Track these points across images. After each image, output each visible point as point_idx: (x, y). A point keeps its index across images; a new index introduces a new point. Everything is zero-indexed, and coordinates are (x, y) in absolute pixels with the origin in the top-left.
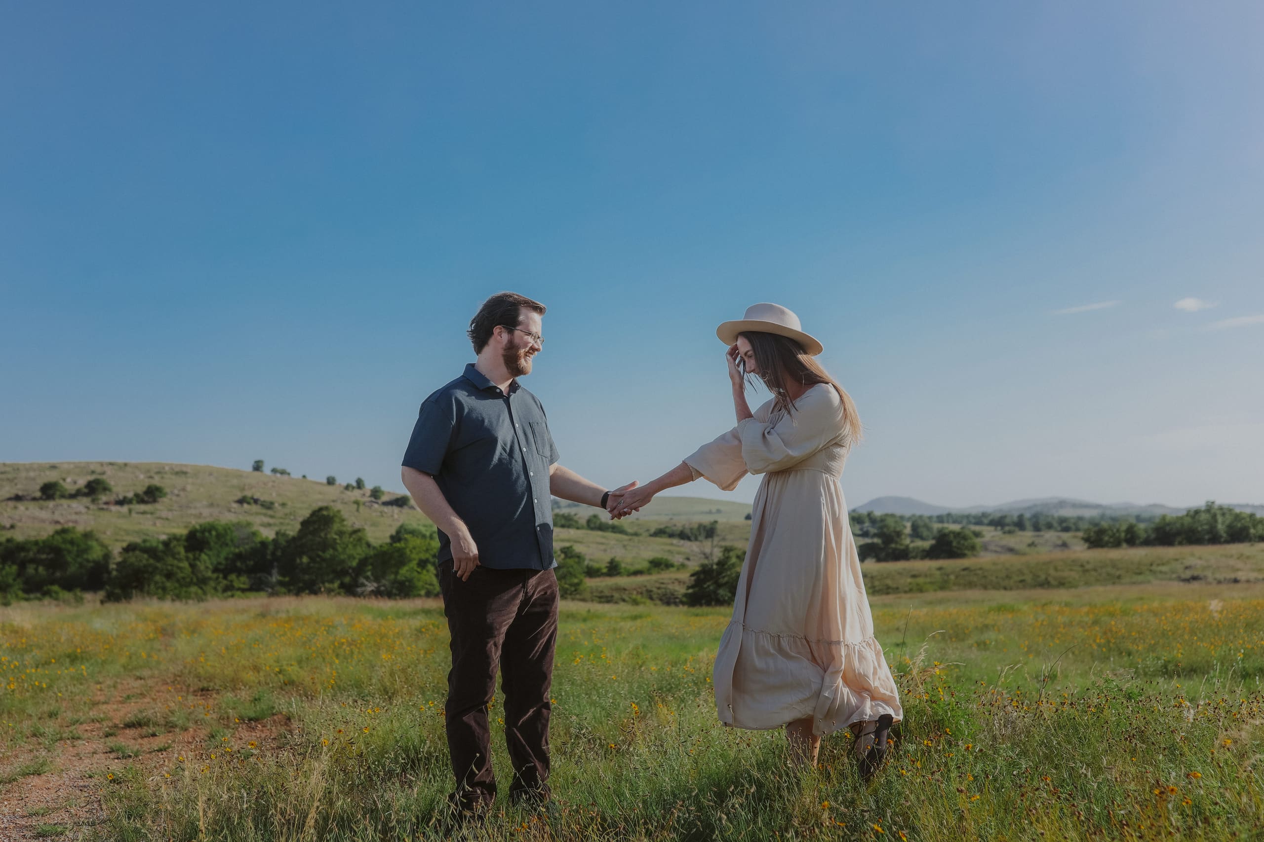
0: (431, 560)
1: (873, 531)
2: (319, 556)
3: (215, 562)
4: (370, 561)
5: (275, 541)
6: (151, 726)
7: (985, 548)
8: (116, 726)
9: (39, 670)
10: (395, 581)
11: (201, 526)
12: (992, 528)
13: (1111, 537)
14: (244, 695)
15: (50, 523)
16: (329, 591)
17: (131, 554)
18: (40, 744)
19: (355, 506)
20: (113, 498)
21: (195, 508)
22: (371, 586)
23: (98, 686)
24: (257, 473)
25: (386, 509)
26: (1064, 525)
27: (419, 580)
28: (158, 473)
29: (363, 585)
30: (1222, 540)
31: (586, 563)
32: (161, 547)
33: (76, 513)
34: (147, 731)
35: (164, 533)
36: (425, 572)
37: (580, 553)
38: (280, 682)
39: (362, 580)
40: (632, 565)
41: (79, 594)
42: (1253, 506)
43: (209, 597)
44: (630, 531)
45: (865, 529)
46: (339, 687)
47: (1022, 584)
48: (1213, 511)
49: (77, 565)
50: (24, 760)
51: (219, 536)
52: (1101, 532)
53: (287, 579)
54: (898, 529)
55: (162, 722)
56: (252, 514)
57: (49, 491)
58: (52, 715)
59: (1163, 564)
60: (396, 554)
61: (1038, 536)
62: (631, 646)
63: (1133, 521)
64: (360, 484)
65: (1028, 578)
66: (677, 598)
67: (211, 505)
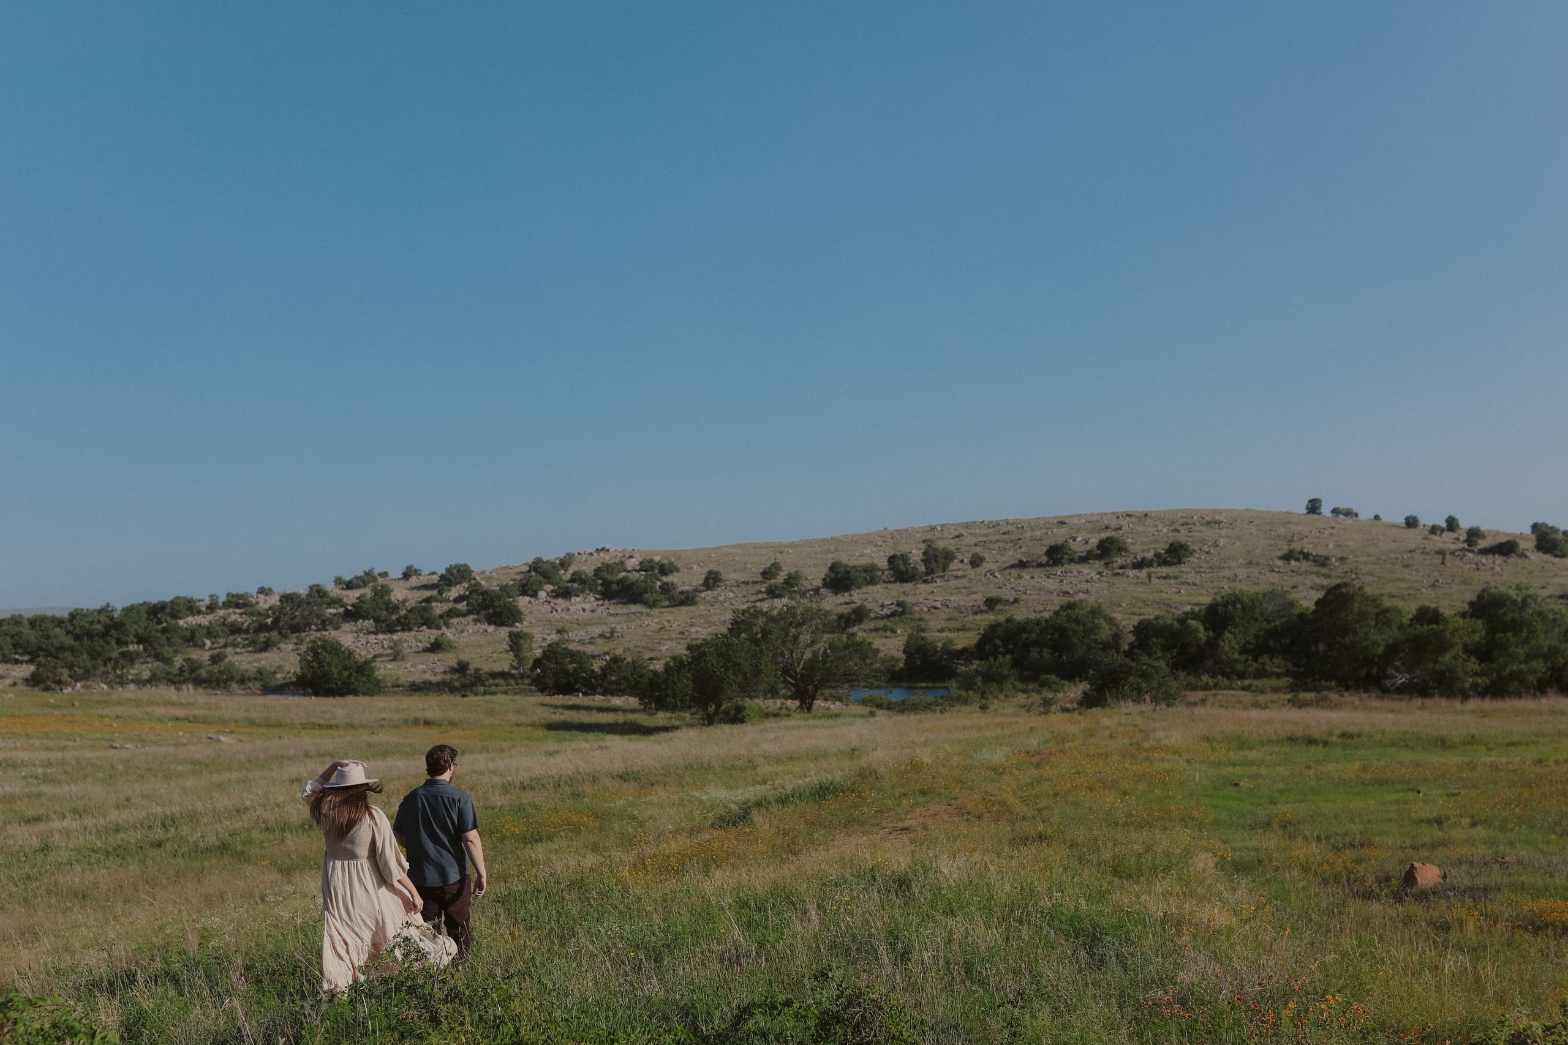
3: (1242, 641)
15: (1058, 594)
19: (1441, 557)
20: (1130, 560)
21: (1229, 568)
24: (1312, 517)
28: (1184, 524)
33: (1088, 581)
49: (1084, 648)
51: (1245, 609)
56: (1301, 574)
57: (1056, 555)
64: (1451, 525)
67: (1249, 564)
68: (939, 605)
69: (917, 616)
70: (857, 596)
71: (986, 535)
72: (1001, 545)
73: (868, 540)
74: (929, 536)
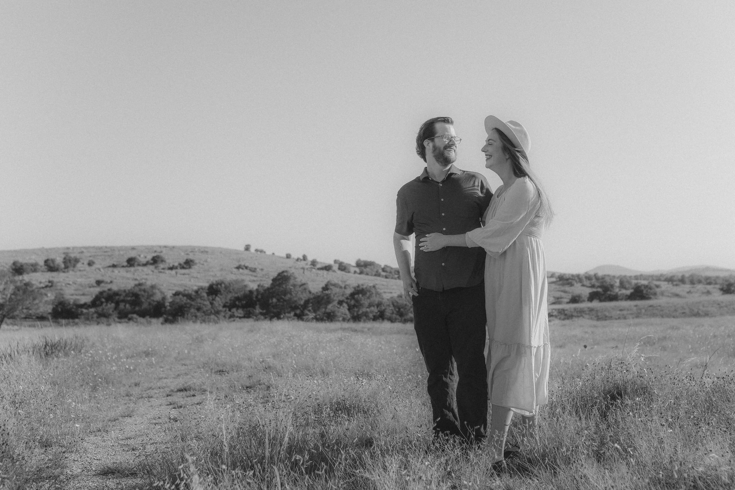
0: (346, 301)
1: (597, 284)
2: (282, 298)
3: (224, 302)
4: (311, 301)
5: (257, 290)
6: (192, 391)
7: (662, 294)
8: (172, 391)
9: (128, 360)
10: (325, 313)
11: (216, 281)
12: (666, 283)
14: (243, 374)
15: (132, 280)
16: (288, 318)
17: (177, 297)
18: (130, 400)
19: (302, 270)
20: (167, 266)
21: (212, 271)
23: (162, 369)
24: (247, 252)
25: (321, 272)
26: (708, 281)
27: (338, 312)
28: (192, 252)
29: (307, 315)
32: (193, 293)
33: (146, 275)
34: (189, 393)
35: (196, 286)
36: (342, 307)
39: (306, 312)
41: (149, 319)
43: (221, 322)
45: (593, 284)
47: (684, 314)
49: (147, 303)
50: (121, 409)
51: (226, 287)
52: (730, 285)
53: (264, 311)
54: (612, 283)
55: (197, 388)
56: (244, 275)
57: (131, 262)
58: (136, 385)
60: (325, 297)
61: (693, 287)
64: (305, 258)
65: (687, 311)
67: (222, 270)
68: (71, 283)
69: (59, 288)
70: (26, 278)
71: (96, 252)
72: (103, 257)
73: (34, 252)
74: (66, 251)
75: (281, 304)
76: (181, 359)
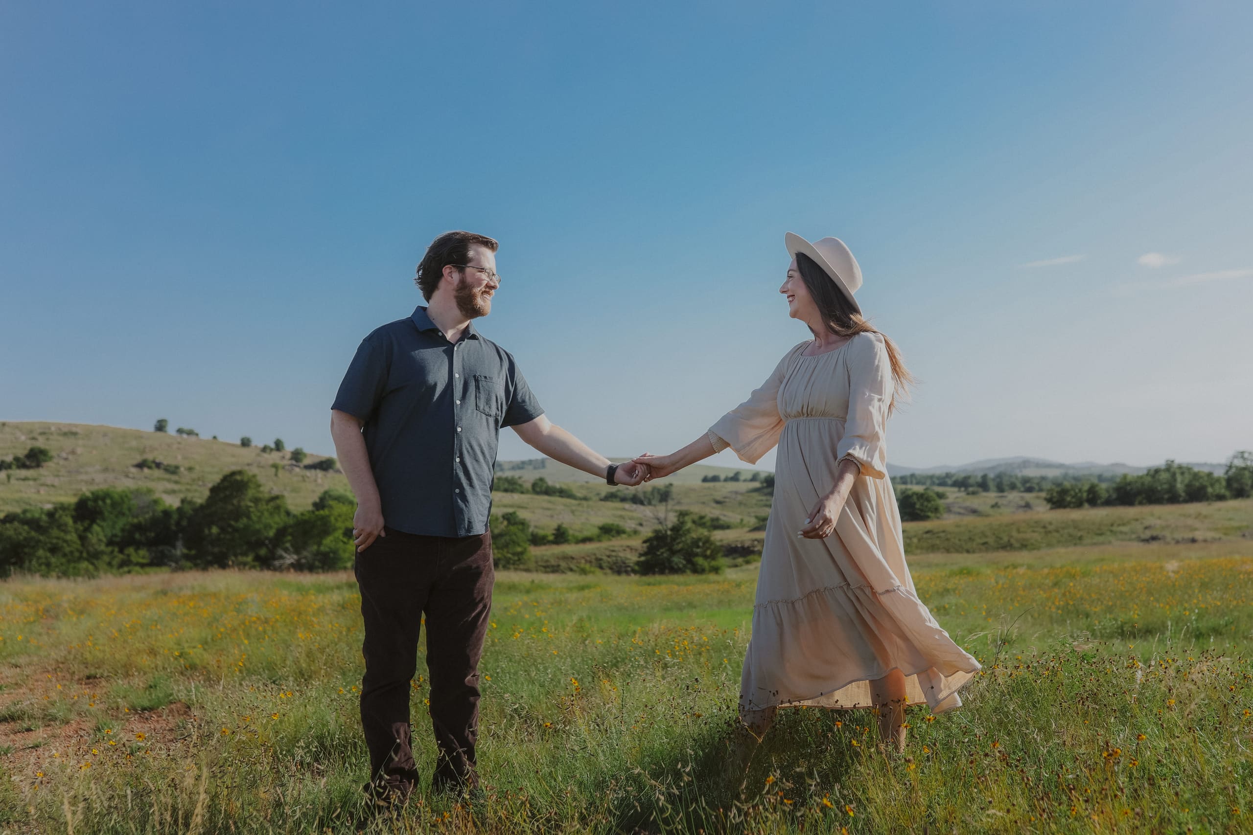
2: (230, 526)
3: (109, 534)
4: (290, 530)
5: (179, 509)
6: (26, 719)
7: (949, 510)
10: (318, 553)
11: (93, 493)
12: (956, 489)
13: (1073, 497)
14: (138, 682)
16: (242, 565)
17: (8, 525)
19: (274, 470)
22: (290, 559)
24: (159, 434)
25: (308, 473)
26: (1028, 485)
27: (345, 551)
28: (43, 433)
29: (281, 557)
30: (1181, 499)
31: (531, 530)
32: (44, 518)
34: (21, 726)
35: (49, 502)
37: (524, 520)
38: (181, 666)
39: (280, 552)
40: (581, 531)
42: (1212, 465)
43: (102, 574)
44: (579, 495)
46: (248, 670)
47: (985, 546)
48: (1172, 470)
51: (114, 505)
52: (1064, 492)
53: (193, 552)
55: (38, 713)
56: (153, 480)
59: (1124, 525)
60: (319, 523)
61: (1001, 497)
62: (575, 618)
63: (1096, 481)
64: (279, 446)
65: (991, 540)
66: (629, 566)
67: (106, 470)
75: (228, 537)
76: (10, 655)
